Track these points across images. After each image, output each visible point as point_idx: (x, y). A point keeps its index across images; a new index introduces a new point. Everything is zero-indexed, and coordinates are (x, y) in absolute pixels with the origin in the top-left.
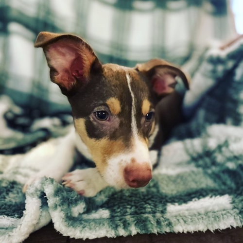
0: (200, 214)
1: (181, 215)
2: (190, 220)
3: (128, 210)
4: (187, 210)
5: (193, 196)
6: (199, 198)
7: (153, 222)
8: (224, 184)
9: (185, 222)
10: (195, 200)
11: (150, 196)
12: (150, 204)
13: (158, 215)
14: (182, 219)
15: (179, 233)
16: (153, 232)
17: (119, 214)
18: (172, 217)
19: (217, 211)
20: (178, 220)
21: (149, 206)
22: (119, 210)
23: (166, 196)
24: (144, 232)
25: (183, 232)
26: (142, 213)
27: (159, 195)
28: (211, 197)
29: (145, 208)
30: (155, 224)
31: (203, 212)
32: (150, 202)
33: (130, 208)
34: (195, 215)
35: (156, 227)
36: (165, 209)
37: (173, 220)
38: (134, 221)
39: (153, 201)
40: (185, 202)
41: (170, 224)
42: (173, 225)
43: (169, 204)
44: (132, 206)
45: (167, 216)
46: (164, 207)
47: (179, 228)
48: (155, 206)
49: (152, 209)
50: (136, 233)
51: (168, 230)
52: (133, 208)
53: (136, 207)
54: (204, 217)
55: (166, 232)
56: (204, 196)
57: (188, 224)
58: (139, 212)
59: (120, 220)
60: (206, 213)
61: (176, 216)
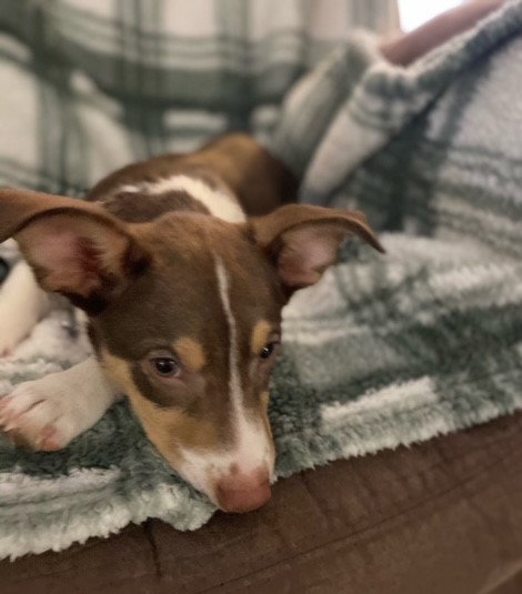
0: (384, 418)
1: (352, 424)
2: (369, 432)
4: (360, 413)
5: (366, 384)
6: (378, 388)
7: (303, 448)
8: (416, 354)
9: (361, 436)
10: (371, 393)
11: (286, 398)
12: (288, 414)
13: (309, 431)
14: (356, 431)
16: (305, 467)
18: (335, 430)
19: (415, 409)
20: (348, 435)
21: (288, 419)
23: (315, 391)
27: (301, 390)
30: (308, 452)
31: (388, 412)
32: (288, 409)
34: (376, 421)
35: (311, 456)
36: (319, 418)
37: (339, 436)
39: (293, 406)
40: (353, 397)
41: (334, 445)
42: (341, 445)
43: (323, 406)
46: (316, 415)
47: (353, 449)
48: (299, 416)
49: (294, 423)
51: (332, 457)
55: (329, 461)
56: (387, 384)
57: (368, 439)
60: (397, 415)
61: (342, 429)
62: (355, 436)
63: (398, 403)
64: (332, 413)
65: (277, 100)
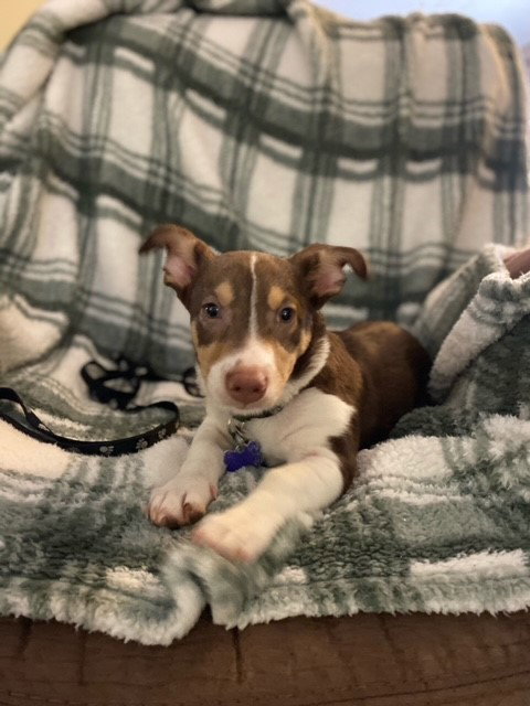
0: (470, 582)
1: (437, 581)
2: (453, 591)
3: (339, 569)
4: (447, 573)
5: (459, 547)
6: (469, 554)
7: (387, 591)
9: (445, 594)
10: (462, 556)
11: (378, 546)
12: (378, 560)
13: (395, 579)
14: (440, 589)
15: (433, 613)
16: (387, 610)
17: (323, 576)
18: (421, 583)
19: (503, 579)
20: (432, 590)
21: (377, 564)
22: (322, 570)
23: (407, 546)
24: (370, 609)
25: (441, 613)
26: (364, 575)
27: (393, 543)
28: (491, 552)
29: (369, 567)
30: (391, 595)
31: (475, 576)
32: (378, 556)
33: (343, 567)
34: (462, 583)
35: (394, 601)
36: (408, 569)
37: (423, 590)
38: (353, 589)
39: (384, 554)
40: (443, 558)
41: (417, 597)
42: (423, 598)
43: (413, 561)
44: (346, 563)
45: (412, 581)
46: (405, 566)
47: (434, 605)
48: (388, 563)
49: (382, 568)
50: (357, 611)
51: (413, 607)
52: (349, 566)
53: (355, 564)
54: (480, 588)
55: (410, 611)
56: (478, 551)
57: (452, 599)
58: (360, 573)
59: (327, 587)
60: (483, 580)
61: (427, 583)
62: (439, 592)
63: (486, 570)
64: (420, 568)
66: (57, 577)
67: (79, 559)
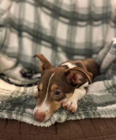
4: (106, 109)
5: (109, 103)
6: (111, 105)
10: (109, 105)
11: (89, 104)
12: (89, 107)
13: (93, 111)
14: (104, 112)
15: (103, 118)
16: (92, 117)
18: (100, 111)
21: (89, 108)
23: (96, 104)
24: (88, 117)
25: (105, 118)
26: (86, 110)
27: (93, 103)
29: (87, 108)
30: (93, 114)
31: (113, 110)
32: (89, 106)
33: (81, 109)
34: (110, 111)
36: (96, 109)
38: (83, 113)
39: (91, 105)
40: (105, 106)
41: (99, 114)
45: (98, 111)
47: (103, 116)
48: (92, 107)
49: (90, 108)
50: (84, 118)
53: (83, 108)
54: (114, 112)
55: (97, 118)
56: (113, 104)
57: (107, 114)
64: (99, 108)
65: (97, 53)
66: (14, 110)
67: (19, 107)
